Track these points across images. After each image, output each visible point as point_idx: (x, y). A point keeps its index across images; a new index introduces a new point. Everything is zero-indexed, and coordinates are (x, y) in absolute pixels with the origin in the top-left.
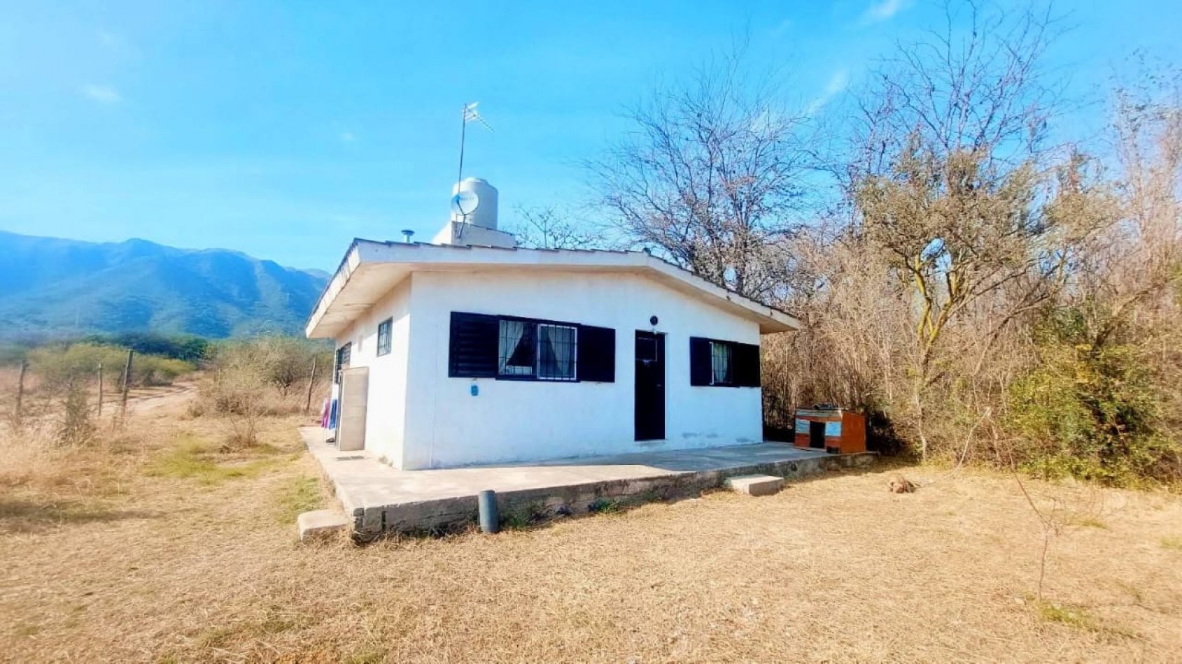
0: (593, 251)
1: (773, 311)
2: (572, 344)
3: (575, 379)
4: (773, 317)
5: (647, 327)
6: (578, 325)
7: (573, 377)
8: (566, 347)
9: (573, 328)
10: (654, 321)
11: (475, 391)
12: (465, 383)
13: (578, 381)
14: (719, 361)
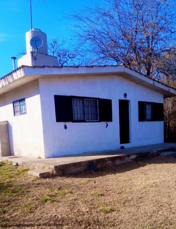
0: (105, 66)
1: (170, 88)
2: (96, 107)
3: (98, 121)
4: (170, 91)
5: (123, 98)
6: (99, 99)
7: (98, 120)
8: (95, 108)
9: (97, 100)
10: (125, 95)
11: (66, 127)
12: (62, 124)
13: (100, 121)
14: (149, 111)
